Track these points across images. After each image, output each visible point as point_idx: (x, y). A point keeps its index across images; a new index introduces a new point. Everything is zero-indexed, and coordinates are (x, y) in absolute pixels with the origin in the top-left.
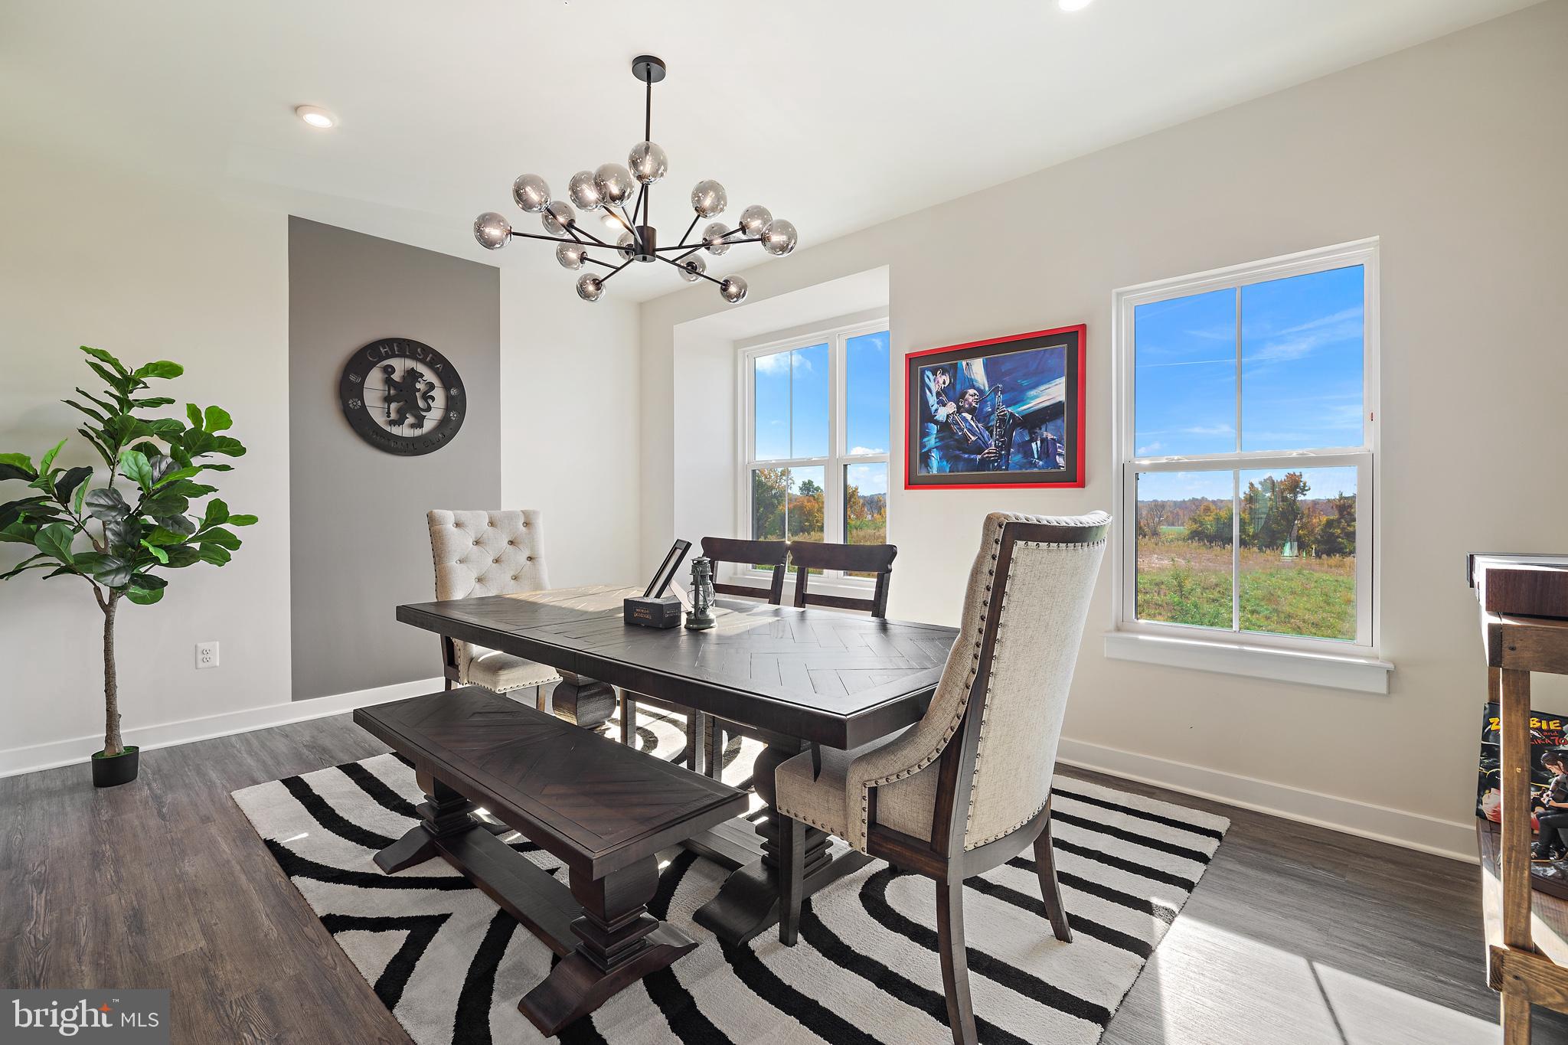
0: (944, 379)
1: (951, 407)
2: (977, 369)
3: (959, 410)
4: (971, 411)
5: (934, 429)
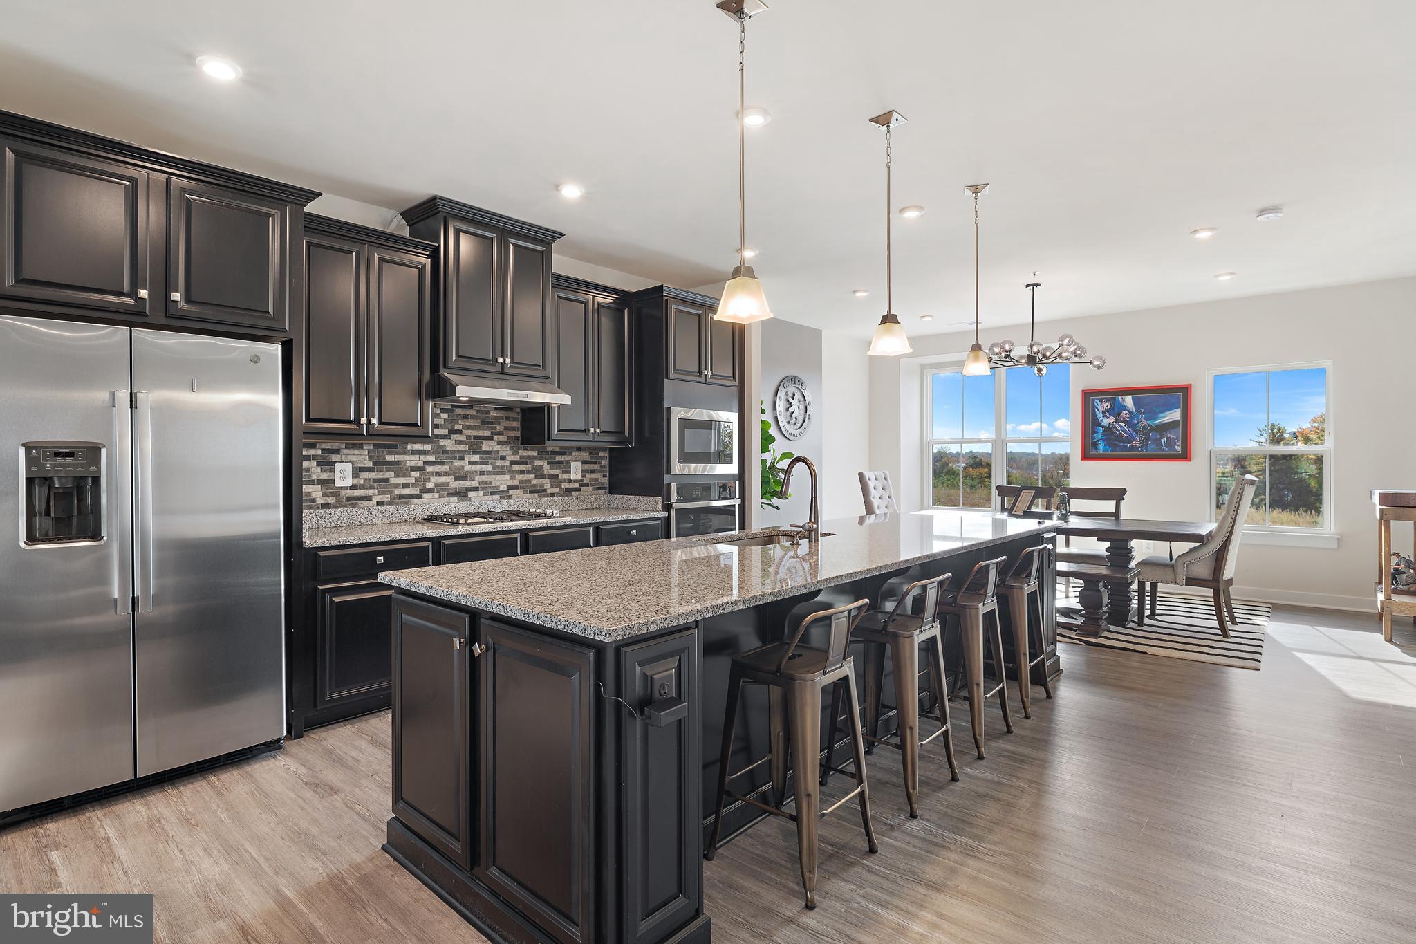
0: (1107, 405)
1: (1112, 419)
2: (1128, 401)
3: (1117, 421)
4: (1124, 421)
5: (1101, 430)
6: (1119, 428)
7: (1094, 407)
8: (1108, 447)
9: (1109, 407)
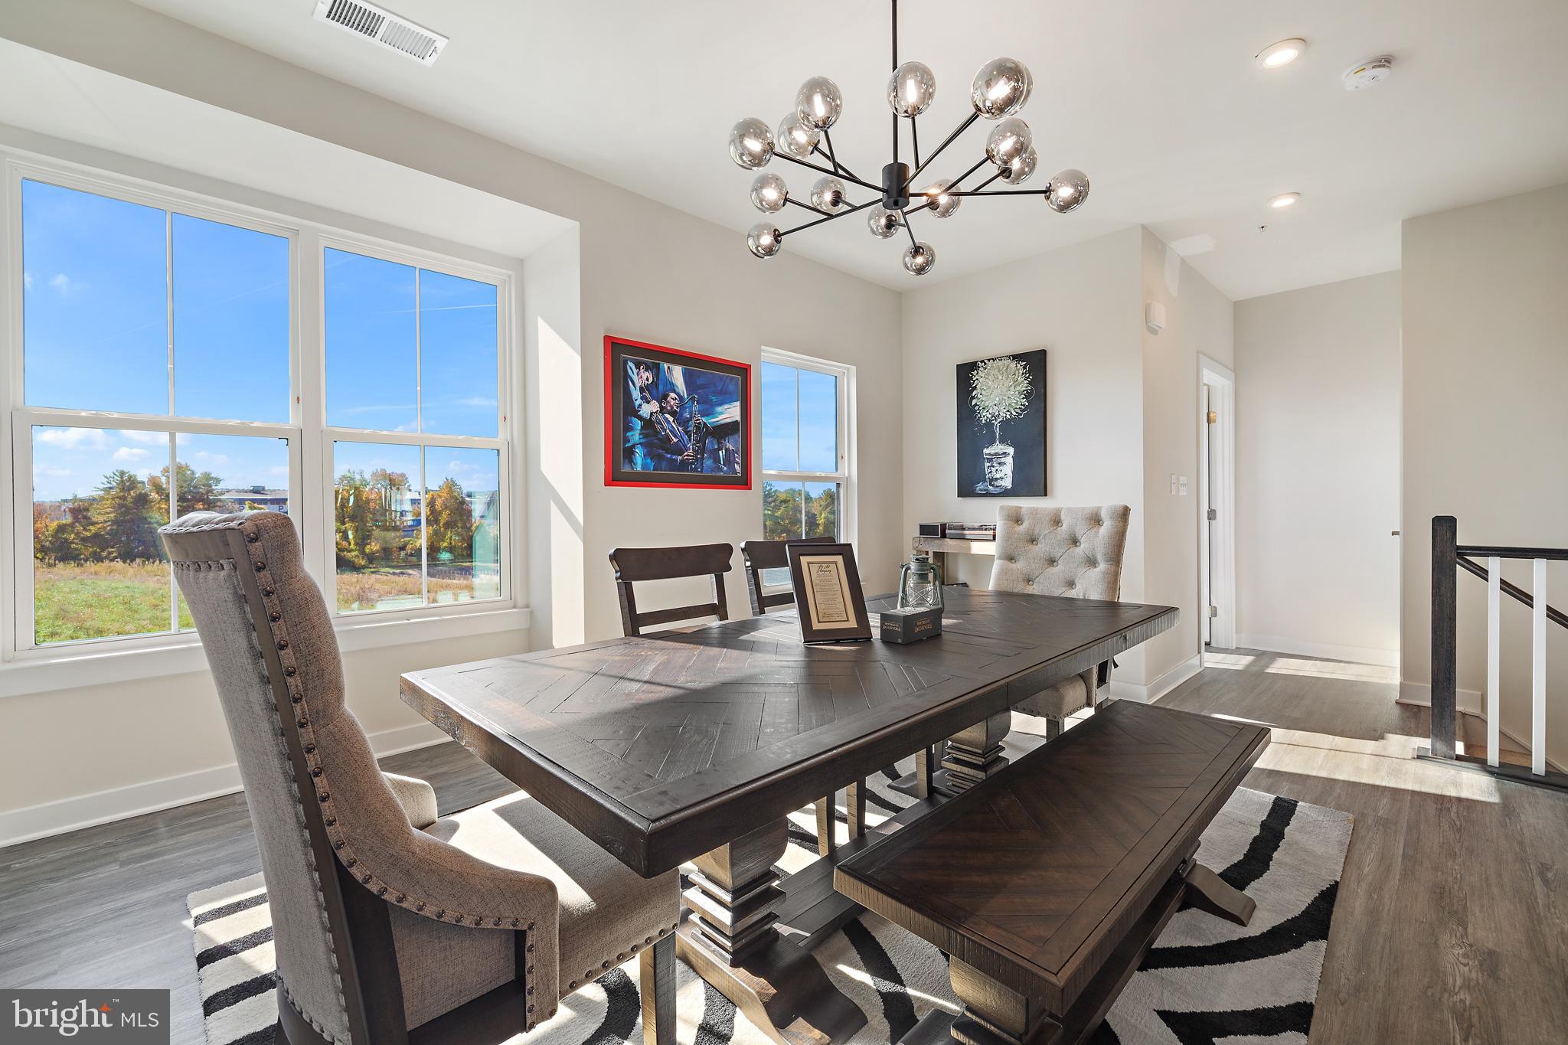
0: (647, 376)
1: (654, 406)
2: (677, 374)
3: (662, 410)
4: (673, 413)
5: (638, 424)
6: (665, 425)
7: (626, 376)
8: (649, 460)
9: (651, 380)
